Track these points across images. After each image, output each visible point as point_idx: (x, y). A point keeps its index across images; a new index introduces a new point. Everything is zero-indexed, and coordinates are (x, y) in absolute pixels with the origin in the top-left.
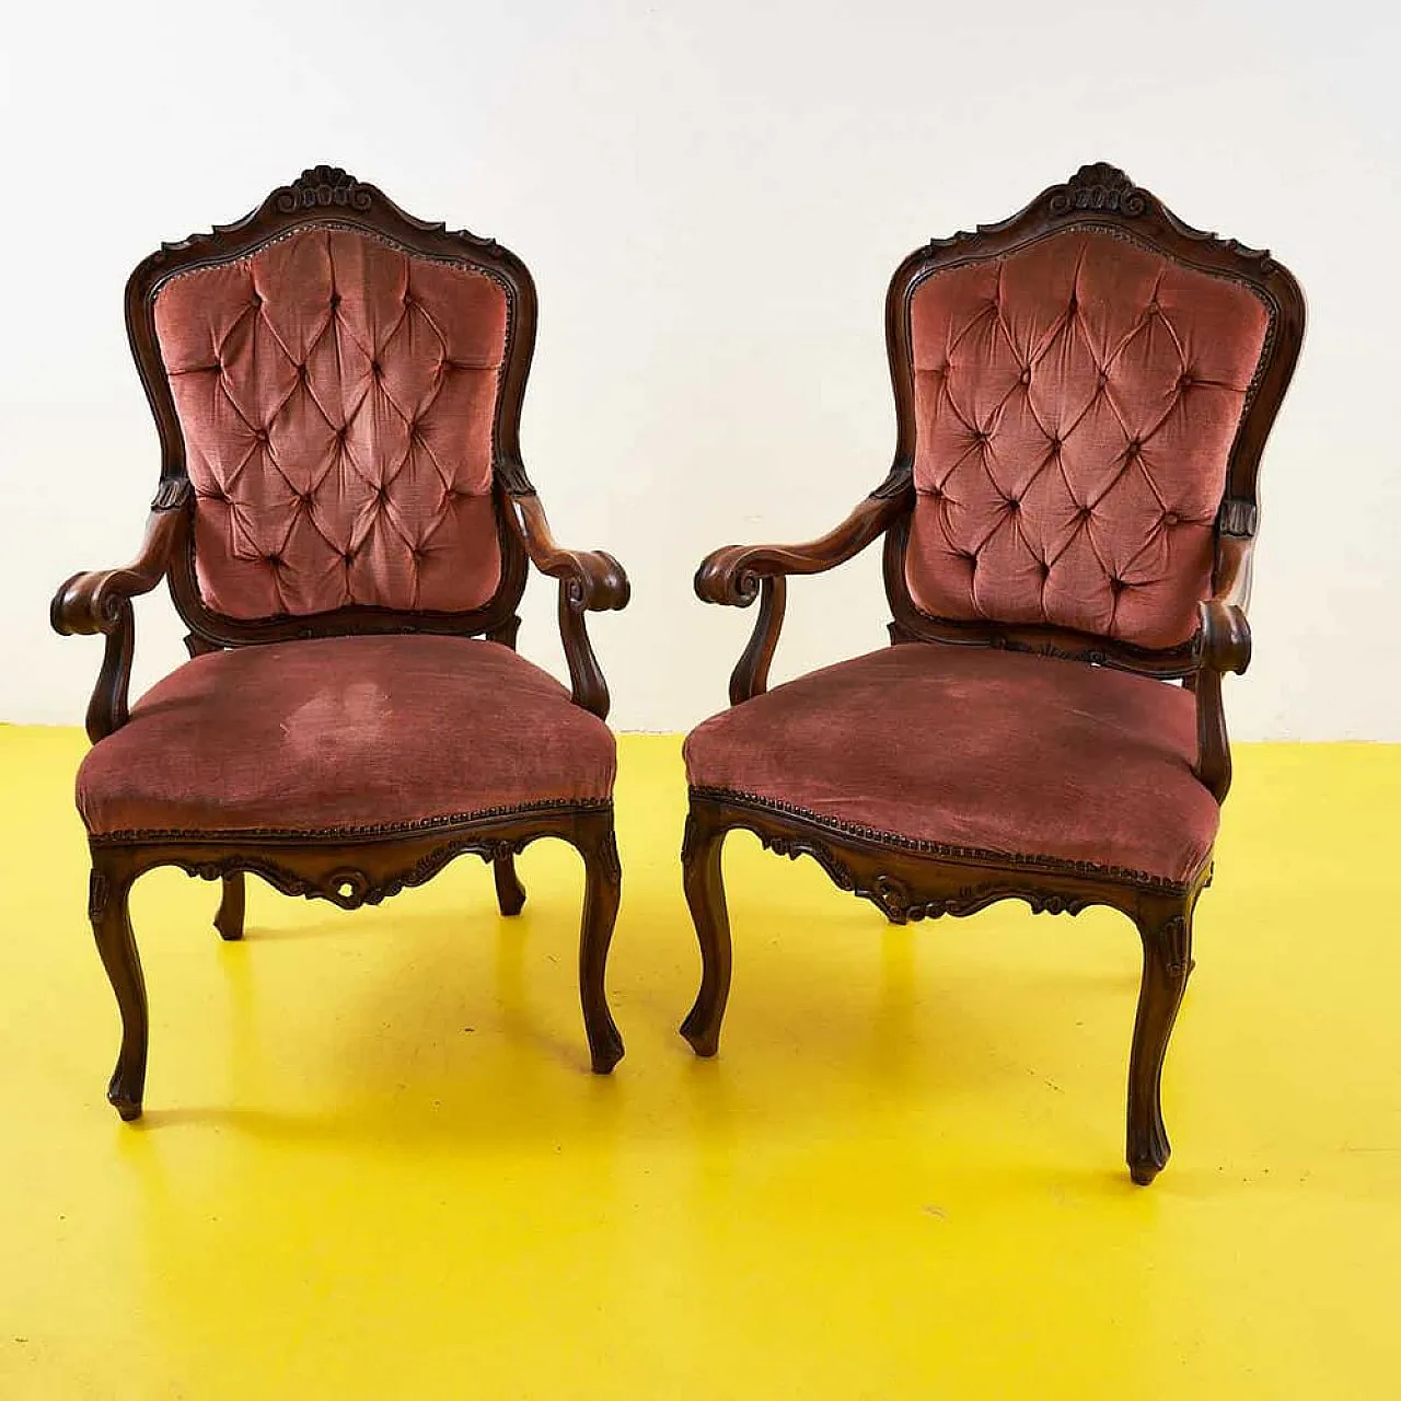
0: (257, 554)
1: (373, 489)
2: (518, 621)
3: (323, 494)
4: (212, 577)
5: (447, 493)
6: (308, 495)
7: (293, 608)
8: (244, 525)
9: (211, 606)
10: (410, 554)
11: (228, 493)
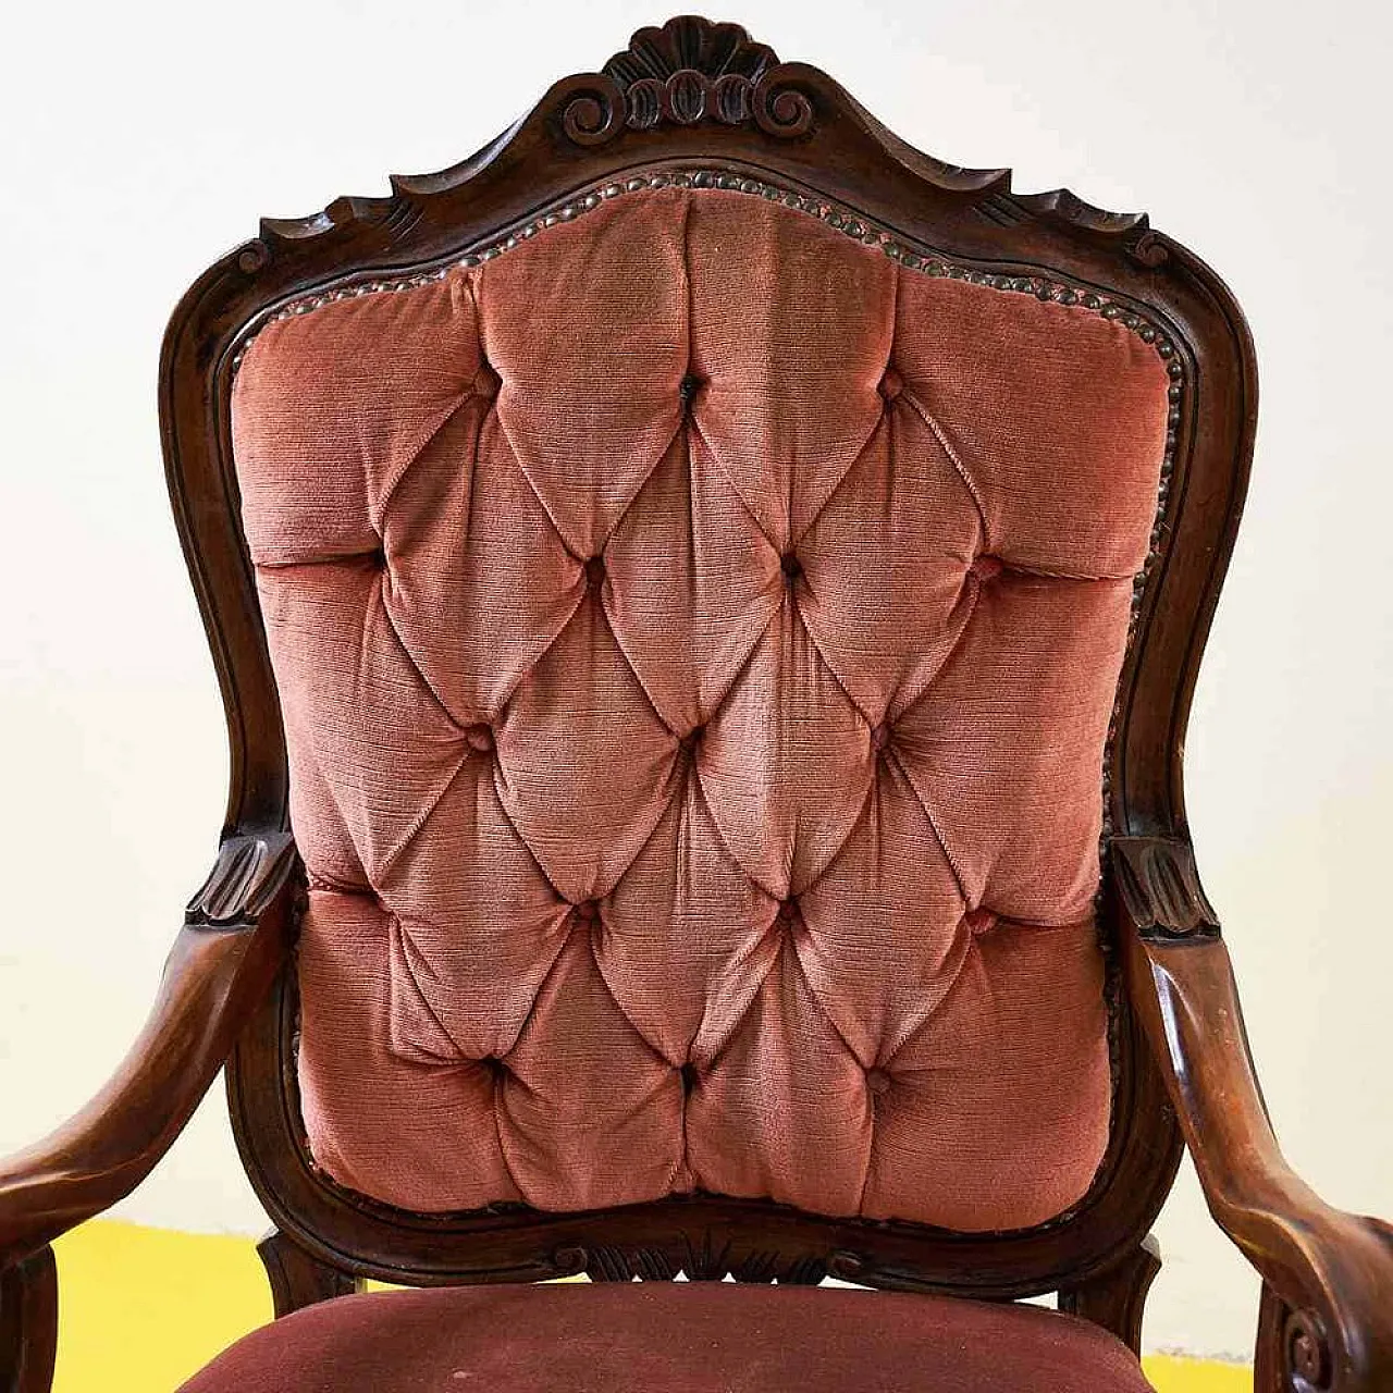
0: (450, 1051)
1: (764, 901)
2: (1149, 1265)
3: (630, 902)
4: (333, 1103)
5: (969, 916)
6: (593, 903)
7: (537, 1193)
8: (421, 978)
9: (329, 1170)
10: (855, 1078)
11: (382, 887)
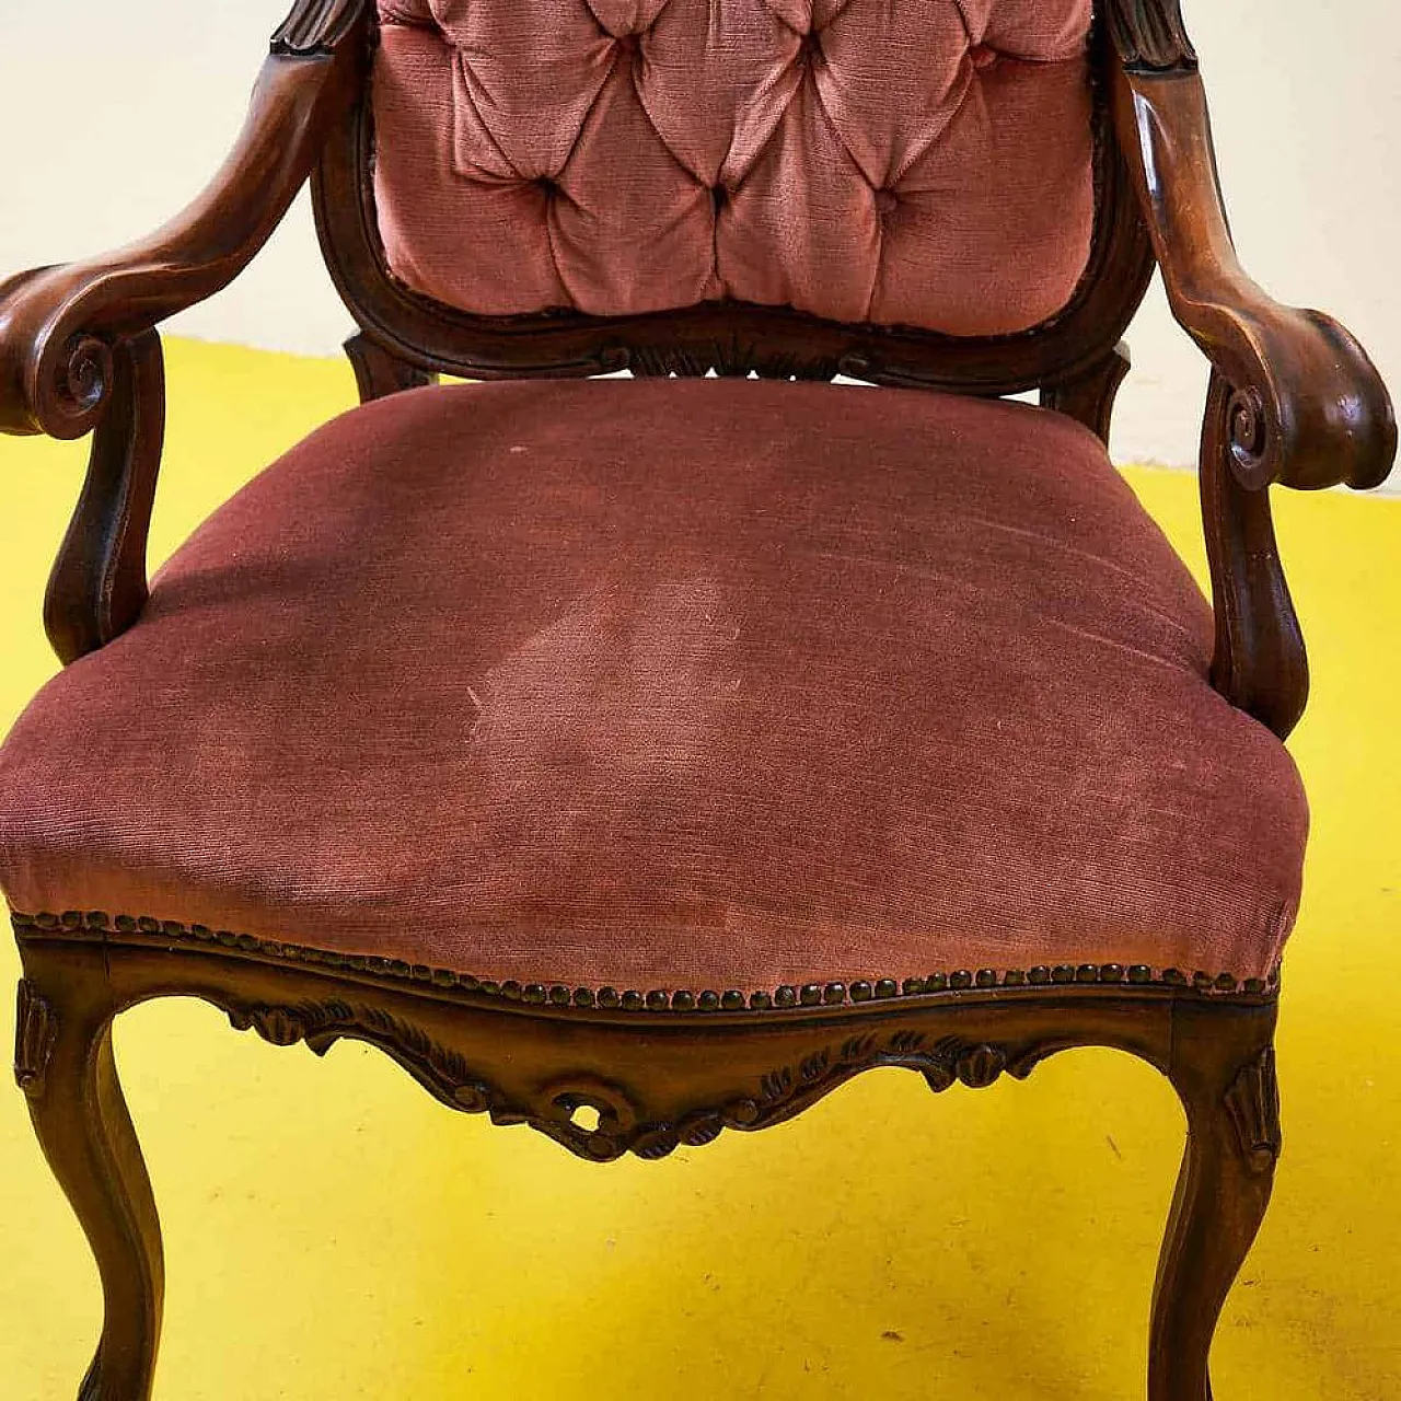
0: (507, 171)
1: (787, 35)
2: (1120, 366)
3: (668, 36)
4: (407, 217)
5: (973, 51)
6: (635, 36)
7: (586, 299)
8: (480, 104)
9: (403, 278)
10: (866, 198)
11: (445, 20)
